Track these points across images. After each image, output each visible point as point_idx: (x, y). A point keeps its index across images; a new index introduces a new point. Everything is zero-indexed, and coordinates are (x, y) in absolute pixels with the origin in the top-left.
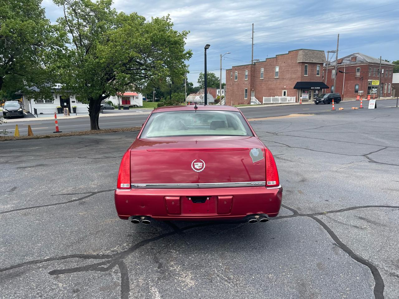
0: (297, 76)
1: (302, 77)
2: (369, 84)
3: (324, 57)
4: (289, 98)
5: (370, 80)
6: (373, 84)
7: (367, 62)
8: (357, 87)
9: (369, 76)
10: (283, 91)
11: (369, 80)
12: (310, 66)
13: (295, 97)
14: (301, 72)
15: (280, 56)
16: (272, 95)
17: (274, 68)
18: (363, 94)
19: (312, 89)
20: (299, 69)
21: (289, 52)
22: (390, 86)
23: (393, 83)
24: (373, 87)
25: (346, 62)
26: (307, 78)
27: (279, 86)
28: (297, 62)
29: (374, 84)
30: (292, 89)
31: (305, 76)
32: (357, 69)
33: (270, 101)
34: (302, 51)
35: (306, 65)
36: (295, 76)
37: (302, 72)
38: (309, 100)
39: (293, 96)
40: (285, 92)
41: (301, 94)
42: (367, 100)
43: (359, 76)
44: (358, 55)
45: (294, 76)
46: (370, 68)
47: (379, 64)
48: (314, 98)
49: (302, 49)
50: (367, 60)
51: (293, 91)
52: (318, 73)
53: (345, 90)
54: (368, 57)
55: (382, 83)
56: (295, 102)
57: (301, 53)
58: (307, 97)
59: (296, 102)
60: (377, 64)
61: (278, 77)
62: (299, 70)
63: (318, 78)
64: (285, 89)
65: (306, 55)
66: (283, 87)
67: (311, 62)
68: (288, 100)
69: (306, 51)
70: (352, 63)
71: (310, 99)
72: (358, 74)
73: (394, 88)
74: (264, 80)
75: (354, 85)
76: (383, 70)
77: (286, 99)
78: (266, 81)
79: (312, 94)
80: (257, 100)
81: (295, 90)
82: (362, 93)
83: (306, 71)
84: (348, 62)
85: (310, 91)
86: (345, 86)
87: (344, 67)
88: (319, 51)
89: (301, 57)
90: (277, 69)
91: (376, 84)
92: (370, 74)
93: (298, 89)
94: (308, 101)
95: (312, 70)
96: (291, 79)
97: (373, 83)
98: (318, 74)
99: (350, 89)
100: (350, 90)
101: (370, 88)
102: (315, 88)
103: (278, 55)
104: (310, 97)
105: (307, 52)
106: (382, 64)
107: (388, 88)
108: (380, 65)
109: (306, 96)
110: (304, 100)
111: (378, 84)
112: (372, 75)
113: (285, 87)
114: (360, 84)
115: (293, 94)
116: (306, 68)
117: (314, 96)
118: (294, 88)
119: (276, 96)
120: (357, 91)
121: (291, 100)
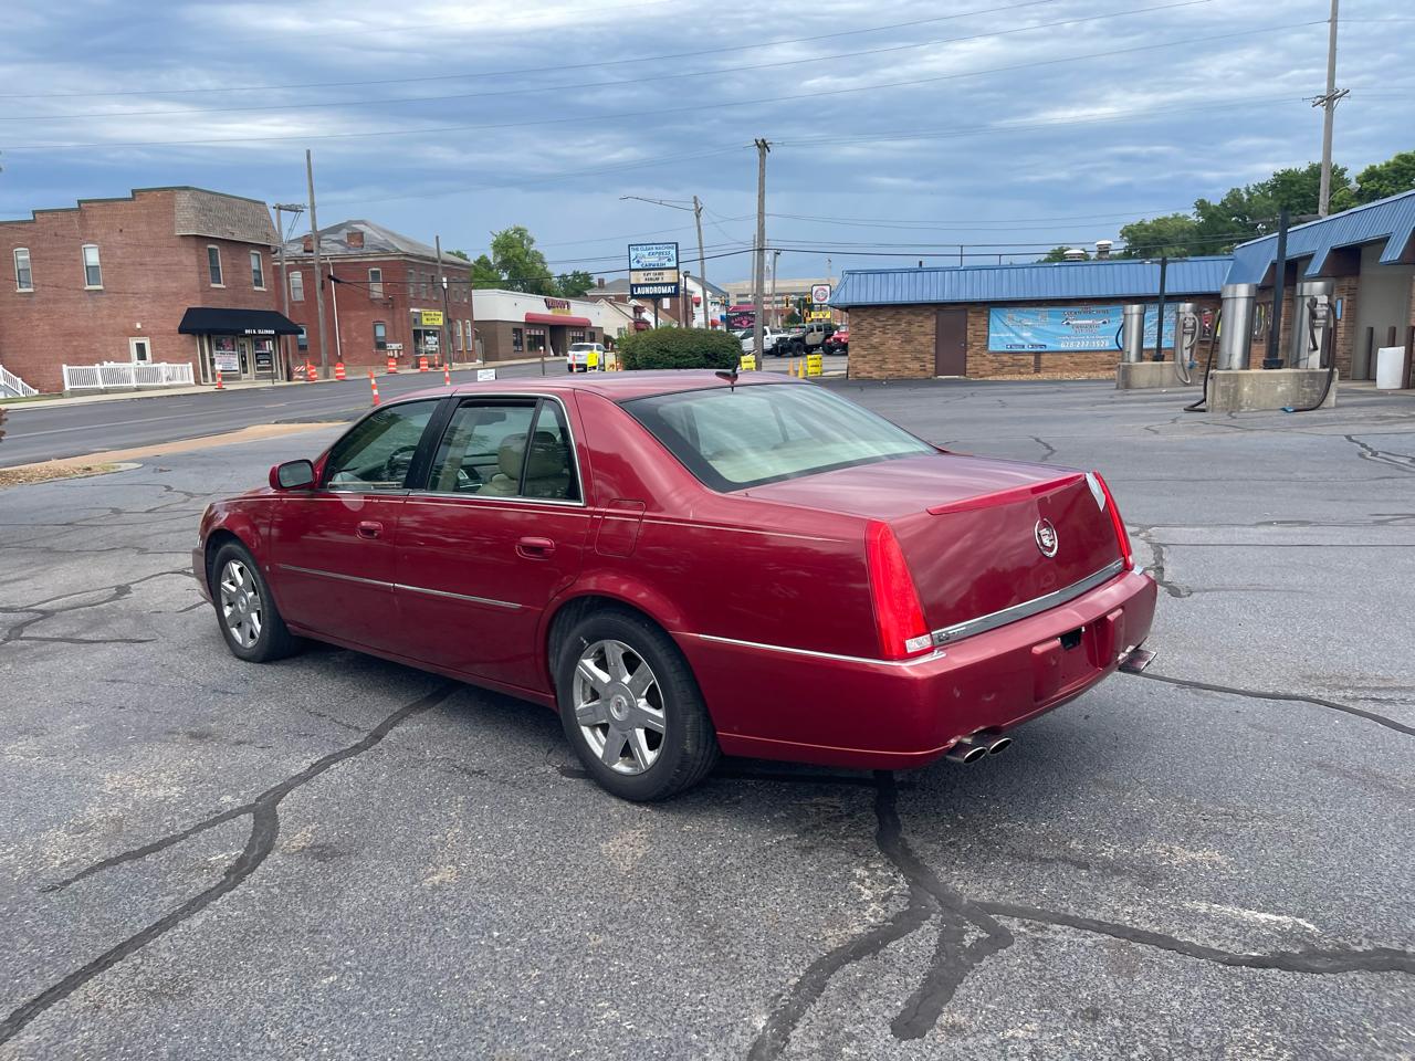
0: (188, 286)
1: (205, 290)
2: (415, 320)
3: (269, 223)
4: (164, 367)
5: (416, 310)
6: (425, 322)
7: (398, 250)
8: (381, 332)
9: (412, 296)
10: (133, 342)
11: (412, 310)
12: (227, 253)
13: (190, 364)
14: (196, 269)
15: (95, 205)
16: (85, 356)
17: (78, 251)
18: (401, 354)
19: (247, 336)
20: (189, 258)
21: (133, 192)
22: (469, 330)
23: (475, 319)
24: (427, 333)
25: (332, 249)
26: (221, 294)
27: (112, 321)
28: (173, 231)
29: (429, 323)
30: (169, 333)
31: (214, 285)
32: (372, 272)
33: (96, 381)
34: (188, 193)
35: (210, 246)
36: (175, 285)
37: (200, 273)
38: (243, 375)
39: (182, 360)
40: (143, 344)
41: (211, 354)
42: (418, 371)
43: (381, 296)
44: (363, 226)
45: (172, 285)
46: (411, 271)
47: (435, 261)
48: (259, 369)
49: (186, 188)
50: (397, 246)
51: (177, 342)
52: (258, 277)
53: (344, 341)
54: (393, 235)
55: (449, 321)
56: (192, 382)
57: (183, 199)
58: (236, 366)
59: (198, 382)
60: (427, 259)
61: (100, 287)
62: (186, 262)
63: (258, 296)
64: (139, 333)
65: (204, 210)
66: (128, 326)
67: (227, 237)
68: (164, 376)
69: (205, 197)
70: (350, 252)
71: (245, 372)
72: (377, 290)
73: (477, 336)
74: (35, 299)
75: (371, 325)
76: (445, 280)
77: (156, 374)
78: (49, 300)
79: (250, 353)
80: (19, 380)
81: (183, 337)
82: (399, 351)
83: (215, 269)
84: (339, 249)
85: (242, 341)
86: (342, 328)
87: (328, 264)
88: (247, 200)
89: (190, 214)
90: (92, 256)
91: (436, 323)
92: (411, 290)
93: (194, 334)
94: (239, 378)
95: (234, 265)
96: (158, 296)
97: (424, 318)
98: (258, 282)
99: (361, 336)
100: (360, 340)
101: (418, 335)
102: (260, 332)
103: (85, 201)
104: (244, 364)
105: (209, 201)
106: (444, 262)
107: (464, 331)
108: (439, 264)
109: (226, 361)
110: (228, 376)
111: (440, 322)
112: (418, 293)
113: (139, 326)
114: (388, 323)
115: (178, 354)
116: (214, 258)
117: (258, 361)
118: (181, 331)
119: (105, 363)
120: (381, 345)
121: (177, 376)
